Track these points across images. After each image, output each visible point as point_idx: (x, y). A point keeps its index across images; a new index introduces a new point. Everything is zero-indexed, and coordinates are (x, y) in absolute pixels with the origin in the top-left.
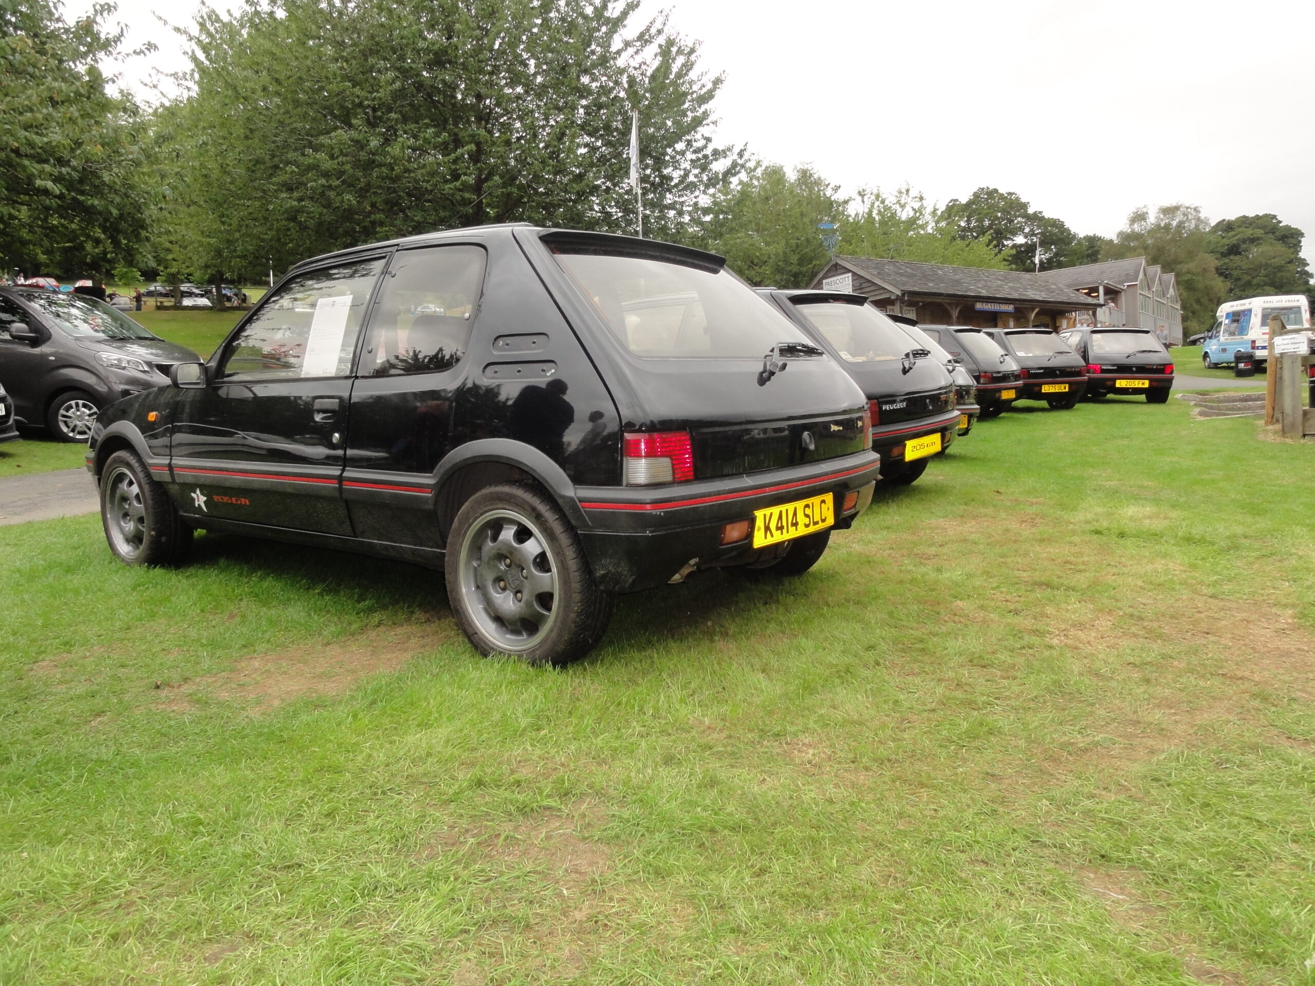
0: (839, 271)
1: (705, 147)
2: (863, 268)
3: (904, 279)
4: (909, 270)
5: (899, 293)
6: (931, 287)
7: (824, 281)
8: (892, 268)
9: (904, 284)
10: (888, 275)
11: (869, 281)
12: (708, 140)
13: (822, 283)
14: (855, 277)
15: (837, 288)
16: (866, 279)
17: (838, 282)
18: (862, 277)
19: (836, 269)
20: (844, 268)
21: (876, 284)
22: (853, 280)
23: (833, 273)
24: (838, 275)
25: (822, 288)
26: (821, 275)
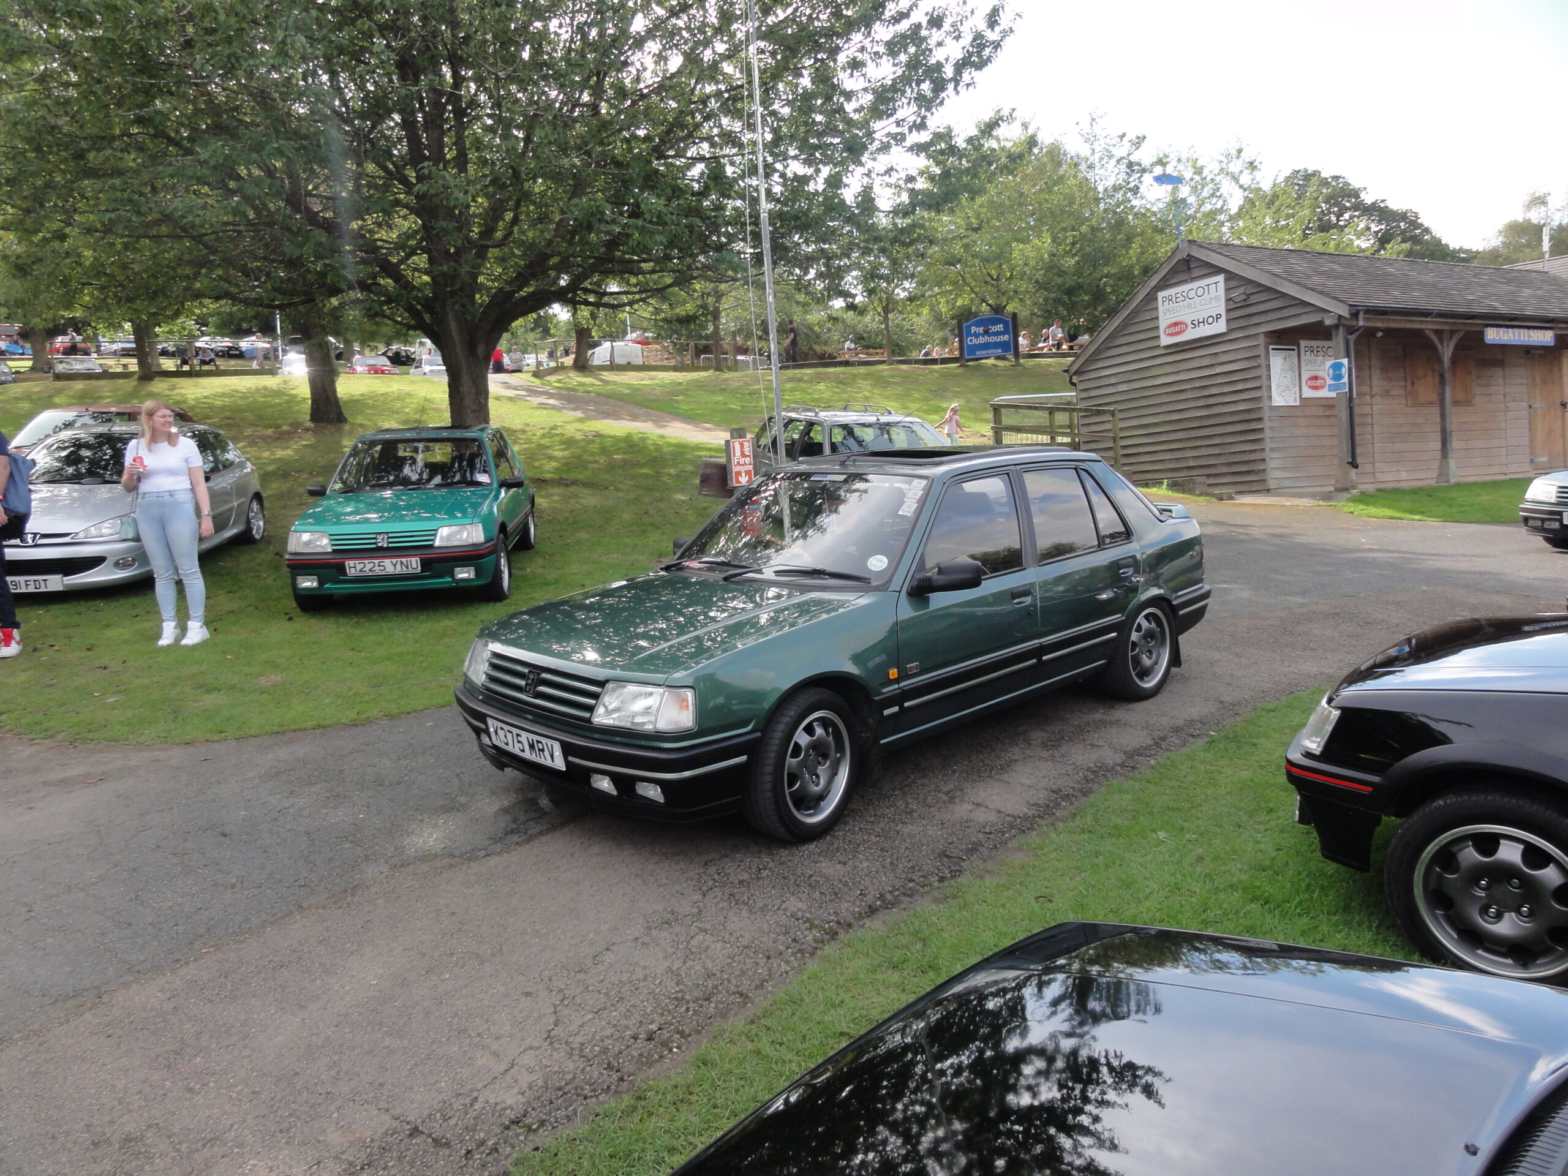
0: (1195, 273)
5: (1344, 312)
7: (1160, 294)
10: (1305, 277)
13: (1156, 299)
14: (1233, 284)
15: (1189, 306)
16: (1260, 285)
17: (1192, 294)
18: (1249, 282)
19: (1189, 269)
20: (1207, 265)
21: (1284, 295)
22: (1227, 290)
23: (1181, 277)
24: (1193, 279)
25: (1157, 308)
26: (1153, 282)
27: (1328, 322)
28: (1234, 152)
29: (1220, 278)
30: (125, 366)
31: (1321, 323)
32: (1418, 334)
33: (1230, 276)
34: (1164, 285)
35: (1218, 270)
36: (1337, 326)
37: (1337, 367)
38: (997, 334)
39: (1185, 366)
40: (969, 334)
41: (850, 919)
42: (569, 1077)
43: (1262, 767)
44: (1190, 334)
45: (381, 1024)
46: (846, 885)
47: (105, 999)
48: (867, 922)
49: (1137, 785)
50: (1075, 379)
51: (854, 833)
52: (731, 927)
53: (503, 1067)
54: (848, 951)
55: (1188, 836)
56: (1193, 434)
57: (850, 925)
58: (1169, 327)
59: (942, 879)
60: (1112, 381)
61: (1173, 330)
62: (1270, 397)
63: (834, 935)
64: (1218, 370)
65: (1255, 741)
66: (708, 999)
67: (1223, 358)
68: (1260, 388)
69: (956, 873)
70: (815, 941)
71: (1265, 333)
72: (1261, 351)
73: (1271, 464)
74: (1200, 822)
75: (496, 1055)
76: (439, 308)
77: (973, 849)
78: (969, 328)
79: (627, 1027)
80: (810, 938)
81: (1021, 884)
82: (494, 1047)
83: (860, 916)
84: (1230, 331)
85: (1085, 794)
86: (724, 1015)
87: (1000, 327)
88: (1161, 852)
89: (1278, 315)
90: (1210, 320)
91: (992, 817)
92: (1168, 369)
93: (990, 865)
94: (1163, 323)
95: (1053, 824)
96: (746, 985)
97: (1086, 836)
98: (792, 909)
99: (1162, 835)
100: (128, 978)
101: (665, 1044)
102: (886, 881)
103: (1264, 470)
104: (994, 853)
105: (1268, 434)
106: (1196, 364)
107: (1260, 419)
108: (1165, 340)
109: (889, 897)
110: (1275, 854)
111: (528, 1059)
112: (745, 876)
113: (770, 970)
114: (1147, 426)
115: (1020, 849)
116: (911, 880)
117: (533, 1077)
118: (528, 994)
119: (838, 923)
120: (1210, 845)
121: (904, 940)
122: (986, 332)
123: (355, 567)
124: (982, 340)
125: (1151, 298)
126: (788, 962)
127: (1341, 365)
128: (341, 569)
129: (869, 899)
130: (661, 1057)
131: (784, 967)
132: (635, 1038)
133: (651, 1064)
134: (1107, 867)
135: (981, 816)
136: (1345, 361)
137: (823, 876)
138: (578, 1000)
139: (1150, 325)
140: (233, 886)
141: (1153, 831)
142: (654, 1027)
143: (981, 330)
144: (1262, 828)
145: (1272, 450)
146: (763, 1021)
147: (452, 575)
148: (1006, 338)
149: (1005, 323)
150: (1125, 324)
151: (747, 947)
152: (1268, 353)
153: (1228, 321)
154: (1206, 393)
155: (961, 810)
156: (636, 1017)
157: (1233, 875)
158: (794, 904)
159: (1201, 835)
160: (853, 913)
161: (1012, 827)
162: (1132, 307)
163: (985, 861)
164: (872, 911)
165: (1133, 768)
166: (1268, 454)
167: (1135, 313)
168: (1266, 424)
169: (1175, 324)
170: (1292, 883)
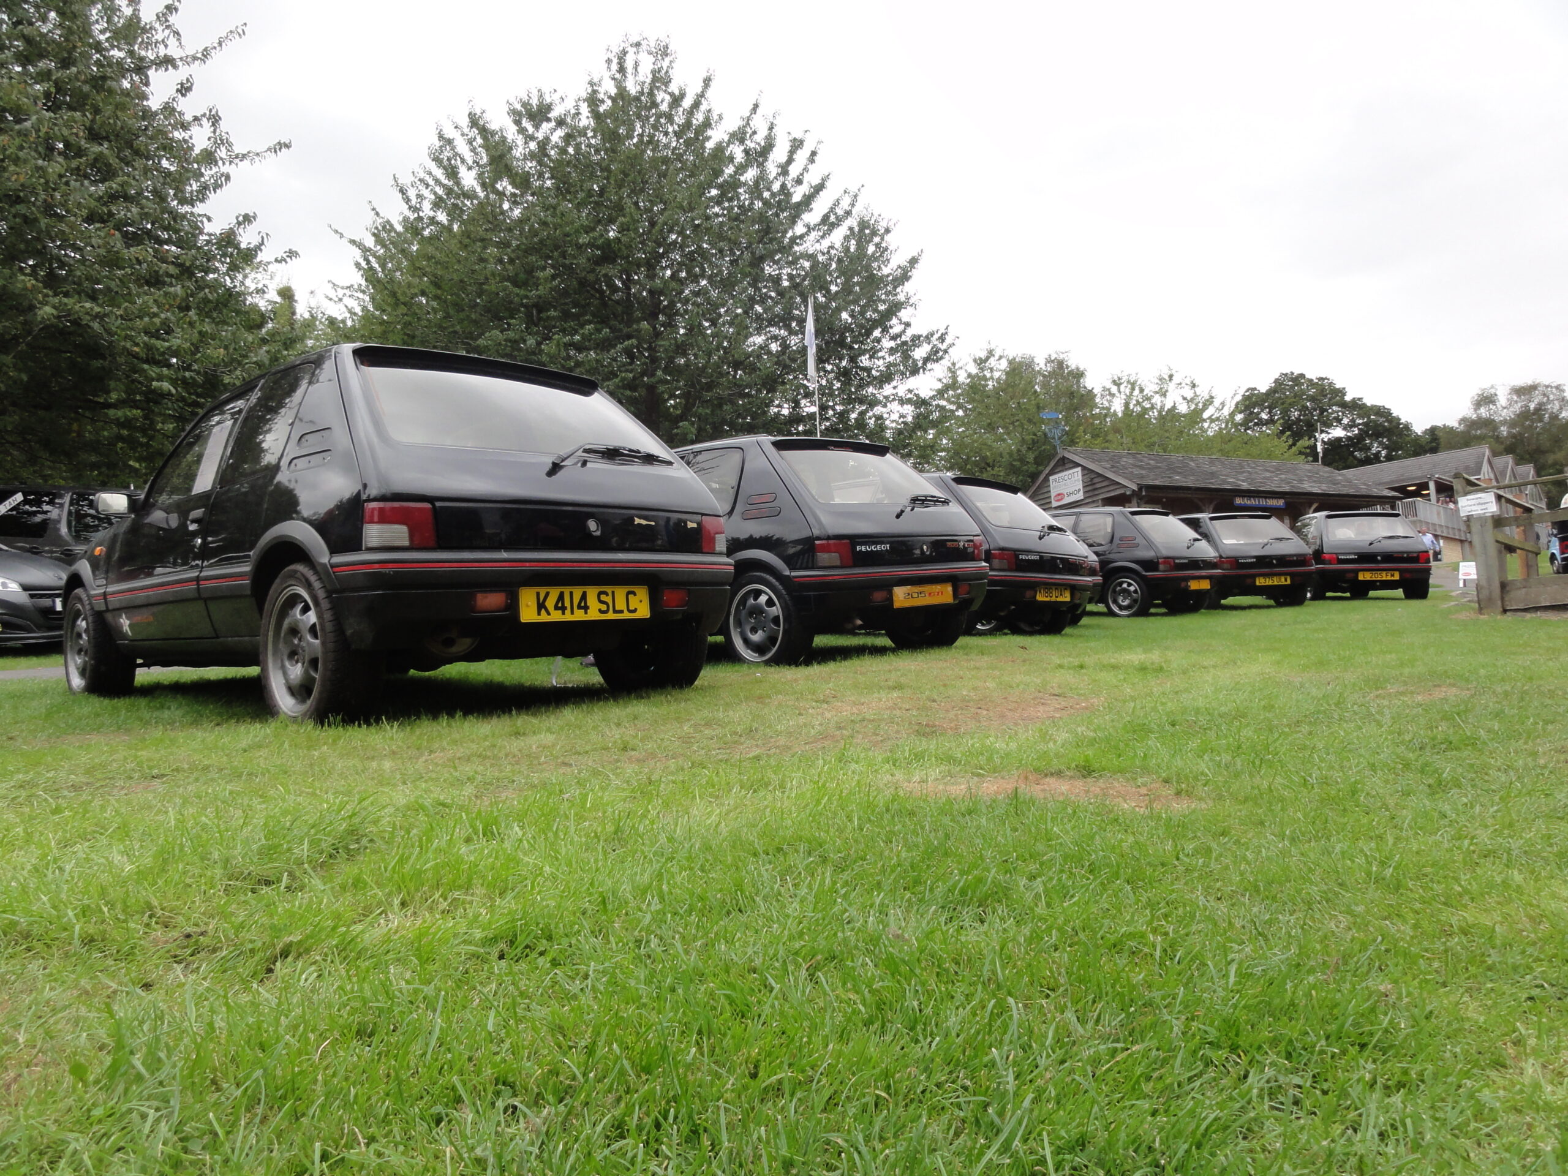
0: (1067, 466)
1: (904, 331)
2: (1093, 461)
3: (1144, 472)
4: (1152, 463)
5: (1135, 488)
6: (1178, 480)
7: (1051, 478)
8: (1131, 460)
9: (1142, 477)
10: (1125, 468)
11: (1101, 475)
12: (908, 325)
14: (1086, 472)
15: (1065, 484)
16: (1097, 473)
17: (1066, 478)
18: (1093, 471)
19: (1064, 464)
20: (1073, 462)
21: (1108, 479)
22: (1083, 476)
23: (1060, 468)
24: (1067, 469)
25: (1050, 486)
26: (1046, 471)
27: (1128, 493)
29: (1079, 469)
31: (1123, 495)
33: (1084, 468)
34: (1052, 473)
35: (1078, 465)
36: (1133, 495)
44: (1067, 500)
58: (1056, 496)
61: (1058, 498)
71: (1103, 500)
84: (1085, 498)
89: (1107, 489)
90: (1076, 492)
94: (1053, 494)
108: (1055, 504)
125: (1046, 479)
139: (1046, 495)
153: (1085, 492)
162: (1037, 485)
167: (1039, 487)
169: (1059, 495)
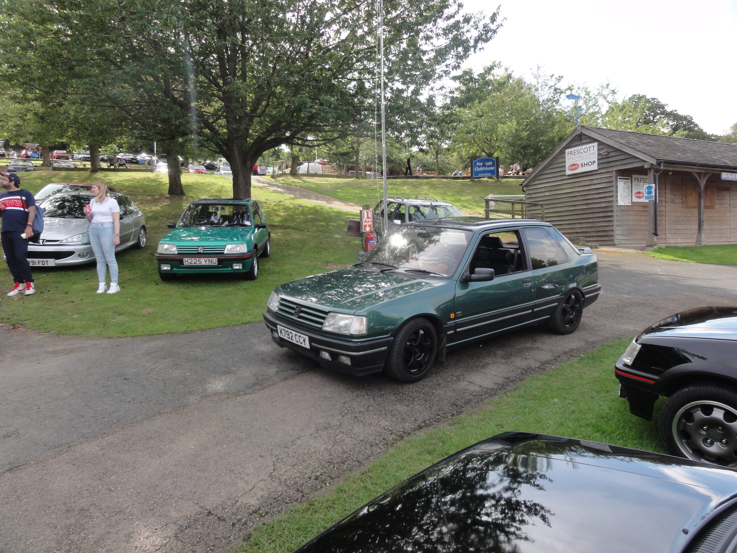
0: (584, 141)
2: (614, 140)
3: (652, 149)
5: (654, 162)
7: (567, 151)
9: (654, 152)
11: (618, 150)
13: (565, 153)
14: (602, 147)
15: (580, 157)
16: (615, 148)
17: (582, 151)
18: (609, 146)
19: (581, 139)
20: (590, 138)
21: (626, 153)
22: (599, 150)
23: (577, 143)
24: (583, 144)
25: (565, 157)
26: (564, 145)
27: (646, 167)
28: (605, 85)
29: (596, 144)
30: (84, 165)
31: (643, 167)
32: (690, 174)
33: (600, 143)
34: (569, 146)
35: (595, 140)
36: (650, 169)
37: (649, 188)
38: (489, 166)
39: (577, 185)
40: (476, 166)
41: (409, 431)
42: (280, 493)
43: (604, 372)
44: (580, 170)
45: (195, 466)
46: (408, 415)
47: (72, 448)
48: (417, 432)
49: (545, 377)
50: (525, 189)
51: (413, 392)
52: (355, 431)
53: (250, 488)
54: (408, 445)
55: (568, 401)
56: (580, 217)
57: (409, 434)
58: (570, 166)
59: (453, 415)
60: (543, 190)
61: (572, 168)
62: (617, 201)
63: (402, 437)
64: (593, 187)
65: (602, 360)
66: (343, 463)
67: (595, 182)
68: (612, 196)
69: (459, 413)
70: (393, 439)
71: (616, 171)
72: (614, 179)
73: (616, 232)
74: (574, 395)
75: (246, 482)
76: (230, 144)
77: (467, 403)
78: (476, 163)
79: (306, 473)
80: (391, 438)
81: (489, 419)
82: (246, 479)
83: (414, 430)
84: (599, 169)
85: (521, 380)
86: (350, 470)
87: (490, 163)
88: (555, 408)
89: (623, 162)
90: (590, 164)
91: (477, 388)
92: (569, 186)
93: (475, 410)
94: (567, 164)
95: (505, 393)
96: (361, 457)
97: (520, 399)
98: (383, 425)
99: (556, 400)
100: (82, 440)
101: (323, 482)
102: (427, 415)
103: (613, 235)
104: (477, 405)
105: (615, 218)
106: (582, 184)
107: (612, 211)
108: (568, 172)
109: (428, 422)
110: (608, 411)
111: (261, 485)
112: (362, 409)
113: (372, 451)
114: (558, 212)
115: (489, 404)
116: (439, 415)
117: (263, 493)
118: (261, 456)
119: (404, 432)
120: (578, 405)
121: (434, 441)
122: (484, 165)
123: (188, 261)
124: (481, 169)
125: (562, 152)
126: (380, 449)
127: (651, 187)
128: (181, 262)
129: (419, 422)
130: (321, 487)
131: (378, 450)
132: (310, 478)
133: (317, 490)
134: (530, 413)
135: (472, 388)
136: (654, 185)
137: (398, 411)
138: (284, 460)
139: (561, 165)
140: (129, 402)
141: (552, 398)
142: (318, 474)
143: (481, 164)
144: (603, 399)
145: (617, 226)
146: (368, 474)
147: (232, 268)
148: (493, 168)
149: (493, 162)
150: (550, 164)
151: (362, 441)
152: (617, 180)
153: (598, 164)
154: (587, 198)
155: (463, 384)
156: (311, 469)
157: (588, 420)
158: (384, 423)
159: (574, 401)
160: (411, 428)
161: (486, 393)
162: (553, 156)
163: (473, 408)
164: (420, 428)
165: (544, 369)
166: (615, 228)
167: (554, 159)
168: (615, 214)
169: (574, 165)
170: (616, 425)
